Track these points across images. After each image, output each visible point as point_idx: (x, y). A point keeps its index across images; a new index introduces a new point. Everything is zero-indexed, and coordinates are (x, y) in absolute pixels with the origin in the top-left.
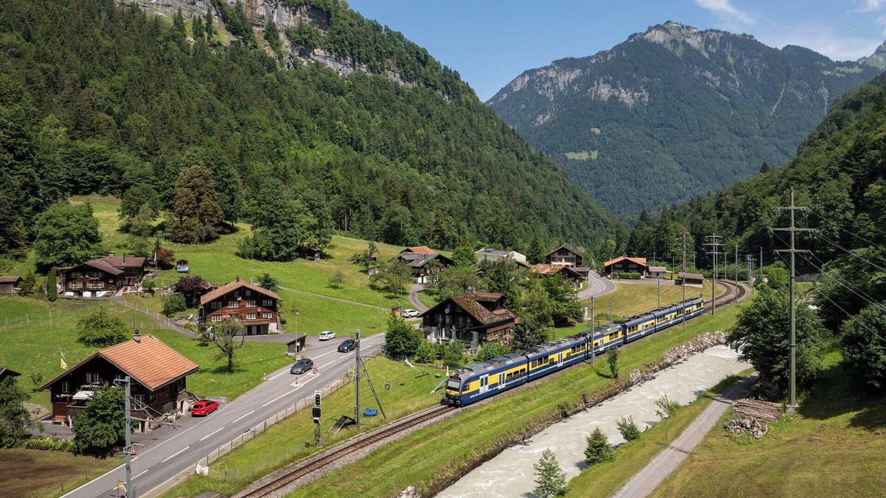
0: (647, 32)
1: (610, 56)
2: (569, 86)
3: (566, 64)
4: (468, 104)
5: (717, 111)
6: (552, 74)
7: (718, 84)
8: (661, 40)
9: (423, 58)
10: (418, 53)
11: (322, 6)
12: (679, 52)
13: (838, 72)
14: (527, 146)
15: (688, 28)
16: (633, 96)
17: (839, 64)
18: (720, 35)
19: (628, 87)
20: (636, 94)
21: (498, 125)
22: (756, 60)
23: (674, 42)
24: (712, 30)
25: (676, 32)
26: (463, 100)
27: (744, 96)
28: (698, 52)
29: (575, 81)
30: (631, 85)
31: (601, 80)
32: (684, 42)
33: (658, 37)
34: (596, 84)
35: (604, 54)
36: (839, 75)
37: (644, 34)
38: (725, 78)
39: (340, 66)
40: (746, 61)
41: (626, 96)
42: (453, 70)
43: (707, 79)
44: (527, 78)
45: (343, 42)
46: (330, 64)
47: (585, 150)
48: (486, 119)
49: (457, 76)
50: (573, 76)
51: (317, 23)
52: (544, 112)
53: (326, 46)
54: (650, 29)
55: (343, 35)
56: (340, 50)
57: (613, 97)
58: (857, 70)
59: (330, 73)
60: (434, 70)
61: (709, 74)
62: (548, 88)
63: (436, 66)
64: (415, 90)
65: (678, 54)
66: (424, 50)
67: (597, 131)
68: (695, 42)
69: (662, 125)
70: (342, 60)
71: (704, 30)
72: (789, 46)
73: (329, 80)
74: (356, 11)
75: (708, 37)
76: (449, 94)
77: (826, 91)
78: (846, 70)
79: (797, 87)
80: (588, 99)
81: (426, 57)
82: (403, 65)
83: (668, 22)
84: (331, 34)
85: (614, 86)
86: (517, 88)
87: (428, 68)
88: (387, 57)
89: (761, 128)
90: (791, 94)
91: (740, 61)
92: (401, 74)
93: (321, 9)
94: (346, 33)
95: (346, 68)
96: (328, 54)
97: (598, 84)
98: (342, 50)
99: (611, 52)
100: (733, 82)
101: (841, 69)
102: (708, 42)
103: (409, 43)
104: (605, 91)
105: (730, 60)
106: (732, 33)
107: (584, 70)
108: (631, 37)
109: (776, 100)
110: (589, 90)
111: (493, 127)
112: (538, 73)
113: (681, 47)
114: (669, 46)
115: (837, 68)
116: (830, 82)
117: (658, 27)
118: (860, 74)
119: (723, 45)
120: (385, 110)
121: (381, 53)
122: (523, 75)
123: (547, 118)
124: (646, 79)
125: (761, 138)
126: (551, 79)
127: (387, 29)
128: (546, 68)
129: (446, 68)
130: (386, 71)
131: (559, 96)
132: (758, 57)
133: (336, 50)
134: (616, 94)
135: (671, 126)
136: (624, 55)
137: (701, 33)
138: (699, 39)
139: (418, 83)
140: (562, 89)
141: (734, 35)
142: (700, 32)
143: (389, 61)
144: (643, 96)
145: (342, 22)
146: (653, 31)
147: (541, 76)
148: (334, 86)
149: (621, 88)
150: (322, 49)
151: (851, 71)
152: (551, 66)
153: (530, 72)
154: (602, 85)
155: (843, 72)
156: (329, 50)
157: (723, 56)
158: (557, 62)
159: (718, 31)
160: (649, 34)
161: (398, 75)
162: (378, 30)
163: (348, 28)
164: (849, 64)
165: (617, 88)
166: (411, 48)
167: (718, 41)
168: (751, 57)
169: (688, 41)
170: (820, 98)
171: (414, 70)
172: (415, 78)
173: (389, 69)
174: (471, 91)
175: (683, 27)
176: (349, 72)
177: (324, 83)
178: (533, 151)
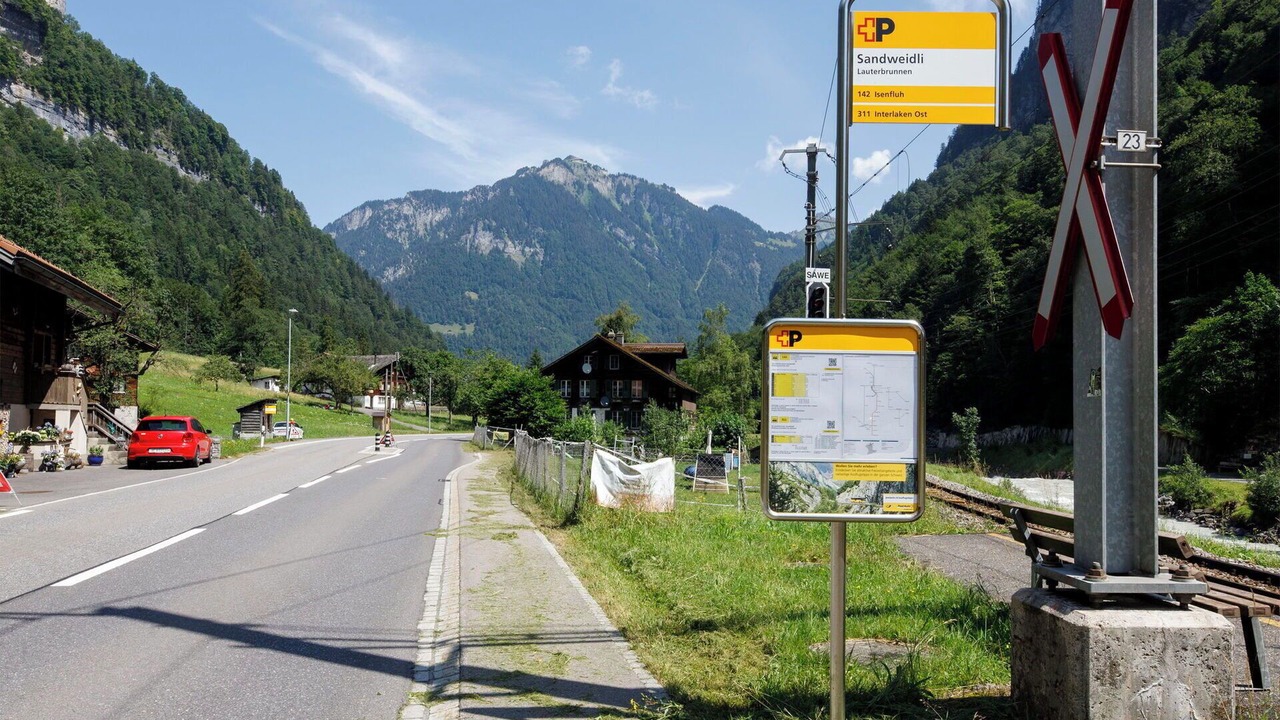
0: (543, 167)
1: (491, 195)
2: (433, 230)
3: (430, 198)
4: (294, 223)
5: (631, 282)
6: (407, 210)
7: (632, 245)
8: (562, 180)
9: (218, 139)
10: (211, 129)
11: (30, 9)
12: (584, 198)
13: (771, 244)
14: (387, 298)
15: (596, 168)
16: (523, 251)
17: (771, 235)
18: (636, 182)
19: (518, 238)
20: (527, 249)
21: (342, 262)
22: (679, 220)
23: (578, 184)
24: (625, 175)
25: (581, 172)
26: (286, 216)
27: (664, 264)
28: (608, 201)
29: (441, 224)
30: (520, 236)
31: (481, 225)
32: (590, 187)
33: (558, 175)
34: (472, 230)
35: (483, 189)
36: (772, 248)
37: (539, 170)
38: (641, 240)
39: (64, 124)
40: (667, 220)
41: (513, 250)
42: (269, 168)
43: (619, 239)
44: (369, 213)
45: (72, 82)
46: (41, 113)
47: (456, 321)
48: (324, 251)
49: (276, 178)
50: (438, 217)
51: (18, 38)
52: (395, 263)
53: (37, 82)
54: (546, 164)
55: (73, 70)
56: (64, 96)
57: (496, 250)
58: (790, 244)
59: (47, 130)
60: (239, 162)
61: (621, 233)
62: (401, 230)
63: (243, 158)
64: (203, 183)
65: (582, 201)
66: (222, 128)
67: (474, 296)
68: (604, 188)
69: (561, 294)
70: (69, 112)
71: (616, 173)
72: (716, 206)
73: (44, 139)
74: (95, 37)
75: (620, 184)
76: (263, 204)
77: (757, 266)
78: (779, 243)
79: (725, 258)
80: (462, 250)
81: (225, 138)
82: (186, 144)
83: (570, 157)
84: (47, 63)
85: (498, 235)
86: (354, 225)
87: (228, 158)
88: (156, 126)
89: (684, 306)
90: (719, 266)
91: (659, 219)
92: (179, 157)
93: (28, 16)
94: (78, 69)
95: (75, 129)
96: (40, 98)
97: (476, 230)
98: (70, 96)
99: (494, 188)
100: (651, 245)
101: (774, 242)
102: (620, 190)
103: (197, 111)
104: (485, 241)
105: (647, 216)
106: (650, 182)
107: (454, 207)
108: (520, 171)
109: (702, 273)
110: (463, 237)
111: (334, 264)
112: (386, 207)
113: (586, 192)
114: (571, 190)
115: (770, 239)
116: (763, 256)
117: (557, 161)
118: (794, 249)
119: (638, 195)
120: (158, 205)
121: (144, 116)
122: (363, 207)
123: (400, 272)
124: (540, 230)
125: (685, 320)
126: (406, 218)
127: (155, 78)
128: (398, 201)
129: (258, 163)
130: (154, 149)
131: (417, 244)
132: (681, 216)
133: (57, 94)
134: (501, 246)
135: (574, 297)
136: (512, 193)
137: (613, 177)
138: (609, 184)
139: (212, 178)
140: (421, 233)
141: (653, 185)
142: (610, 176)
143: (159, 131)
144: (536, 253)
145: (71, 47)
146: (551, 167)
147: (391, 211)
148: (56, 151)
149: (507, 239)
150: (27, 87)
151: (784, 244)
152: (406, 199)
153: (374, 205)
154: (481, 232)
155: (776, 245)
156: (42, 91)
157: (638, 209)
158: (415, 194)
159: (633, 177)
160: (546, 169)
161: (175, 159)
162: (138, 77)
163: (82, 61)
164: (782, 236)
165: (501, 238)
166: (198, 117)
167: (633, 190)
168: (672, 215)
169: (596, 185)
170: (751, 274)
171: (205, 155)
172: (206, 168)
173: (158, 145)
174: (299, 206)
175: (589, 165)
176: (82, 137)
177: (34, 142)
178: (396, 307)
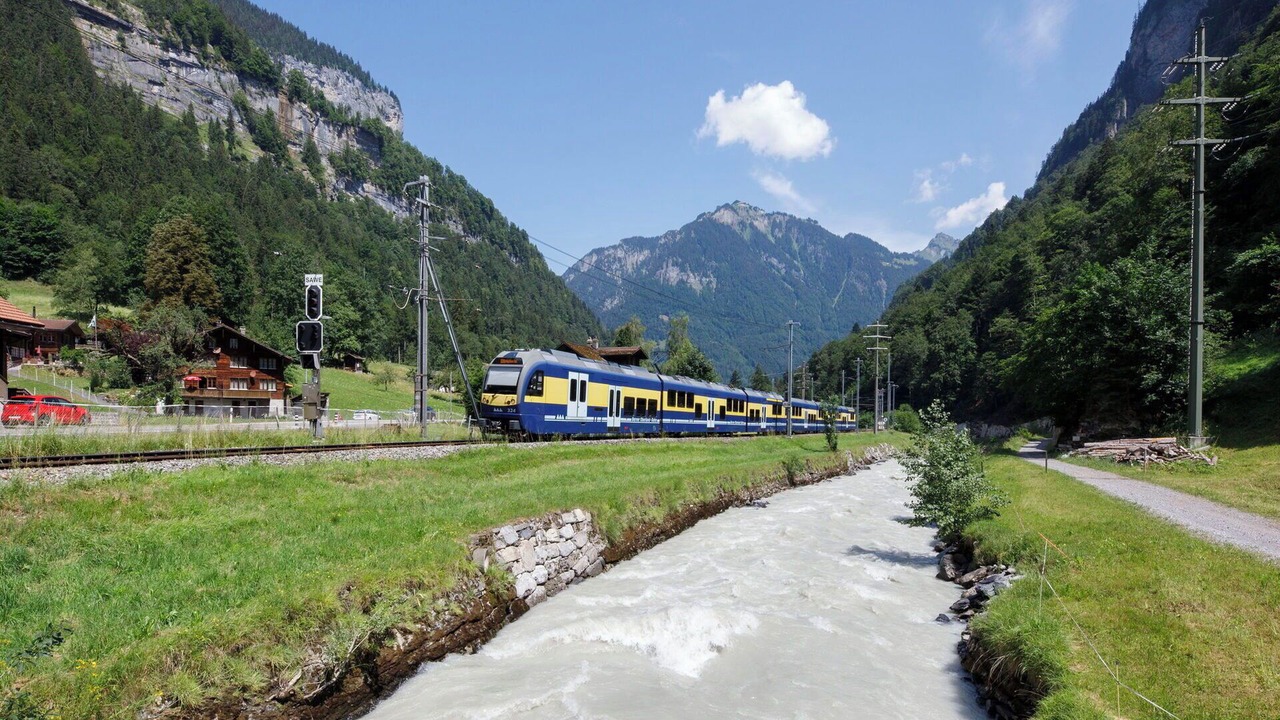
0: (716, 212)
1: (678, 237)
2: (638, 268)
3: (635, 243)
4: (536, 269)
5: (782, 301)
6: (620, 254)
7: (783, 272)
8: (730, 221)
9: (487, 211)
10: (483, 204)
11: (373, 130)
12: (747, 235)
13: (896, 263)
15: (755, 209)
16: (701, 281)
17: (897, 255)
18: (787, 218)
19: (697, 270)
20: (704, 279)
21: (568, 296)
22: (820, 247)
23: (742, 223)
24: (778, 213)
25: (744, 213)
26: (531, 264)
27: (808, 285)
28: (765, 236)
29: (644, 263)
30: (699, 269)
31: (670, 261)
32: (751, 225)
33: (727, 217)
34: (665, 266)
35: (673, 233)
36: (896, 267)
37: (713, 214)
38: (790, 266)
39: (394, 208)
40: (811, 248)
41: (694, 282)
42: (521, 229)
43: (773, 266)
44: (595, 258)
45: (398, 178)
46: (381, 203)
47: (653, 339)
48: (556, 289)
49: (524, 236)
50: (642, 258)
51: (367, 150)
52: (612, 296)
53: (378, 181)
54: (719, 209)
55: (398, 170)
56: (393, 188)
57: (682, 281)
58: (912, 262)
59: (383, 213)
60: (500, 226)
61: (774, 261)
62: (616, 269)
63: (502, 222)
64: (478, 245)
65: (745, 237)
66: (490, 202)
67: (666, 318)
68: (762, 225)
69: (728, 314)
70: (396, 200)
71: (770, 212)
72: (851, 234)
73: (381, 220)
74: (412, 145)
75: (775, 221)
76: (516, 256)
77: (884, 283)
78: (903, 262)
79: (858, 277)
80: (657, 282)
81: (492, 209)
82: (467, 215)
83: (737, 202)
84: (383, 167)
85: (683, 270)
86: (585, 268)
87: (494, 223)
88: (449, 205)
89: (823, 321)
90: (853, 285)
91: (804, 248)
92: (463, 225)
93: (371, 134)
94: (401, 168)
95: (400, 212)
96: (380, 192)
97: (667, 266)
98: (397, 188)
99: (680, 232)
100: (798, 270)
101: (899, 261)
102: (774, 225)
103: (474, 190)
104: (673, 274)
105: (795, 246)
106: (797, 217)
107: (652, 251)
108: (699, 217)
109: (838, 291)
110: (658, 272)
111: (563, 299)
112: (607, 253)
113: (748, 230)
114: (737, 228)
115: (895, 259)
116: (888, 274)
117: (727, 206)
118: (916, 266)
119: (788, 229)
121: (441, 198)
122: (591, 254)
123: (616, 302)
124: (714, 263)
125: (823, 332)
126: (620, 260)
127: (448, 170)
128: (614, 247)
129: (513, 225)
130: (448, 221)
131: (628, 279)
132: (822, 244)
133: (389, 188)
134: (685, 278)
135: (738, 316)
136: (693, 235)
137: (768, 215)
138: (766, 222)
139: (483, 239)
140: (630, 271)
141: (800, 219)
142: (767, 215)
143: (450, 208)
144: (711, 282)
145: (397, 153)
146: (722, 211)
147: (610, 255)
148: (387, 228)
149: (689, 272)
150: (372, 184)
151: (908, 263)
154: (670, 268)
155: (900, 265)
156: (381, 187)
157: (788, 241)
159: (785, 214)
160: (717, 214)
161: (460, 227)
162: (438, 170)
163: (404, 162)
164: (905, 256)
165: (685, 272)
166: (475, 195)
167: (784, 225)
168: (815, 243)
169: (756, 223)
170: (879, 290)
171: (479, 222)
172: (480, 233)
173: (450, 218)
174: (540, 256)
175: (750, 207)
176: (404, 216)
177: (374, 223)
